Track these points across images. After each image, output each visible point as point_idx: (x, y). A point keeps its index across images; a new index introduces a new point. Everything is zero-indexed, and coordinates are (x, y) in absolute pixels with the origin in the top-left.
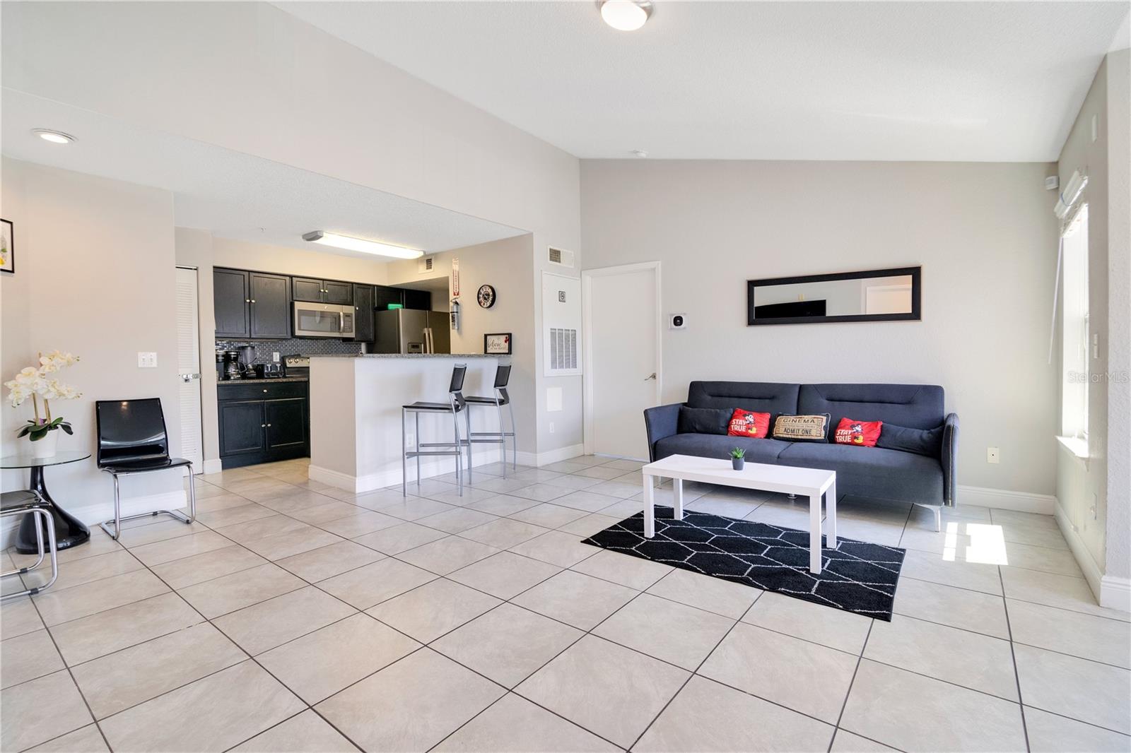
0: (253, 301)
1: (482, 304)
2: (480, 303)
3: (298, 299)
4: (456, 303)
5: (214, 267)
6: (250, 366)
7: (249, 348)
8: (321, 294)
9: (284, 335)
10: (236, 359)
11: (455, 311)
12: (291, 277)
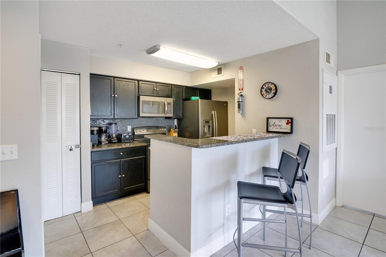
0: (116, 96)
1: (264, 96)
2: (262, 95)
3: (142, 94)
4: (241, 95)
5: (90, 74)
6: (114, 135)
7: (114, 124)
8: (155, 91)
9: (133, 116)
10: (106, 132)
11: (241, 101)
12: (138, 81)
